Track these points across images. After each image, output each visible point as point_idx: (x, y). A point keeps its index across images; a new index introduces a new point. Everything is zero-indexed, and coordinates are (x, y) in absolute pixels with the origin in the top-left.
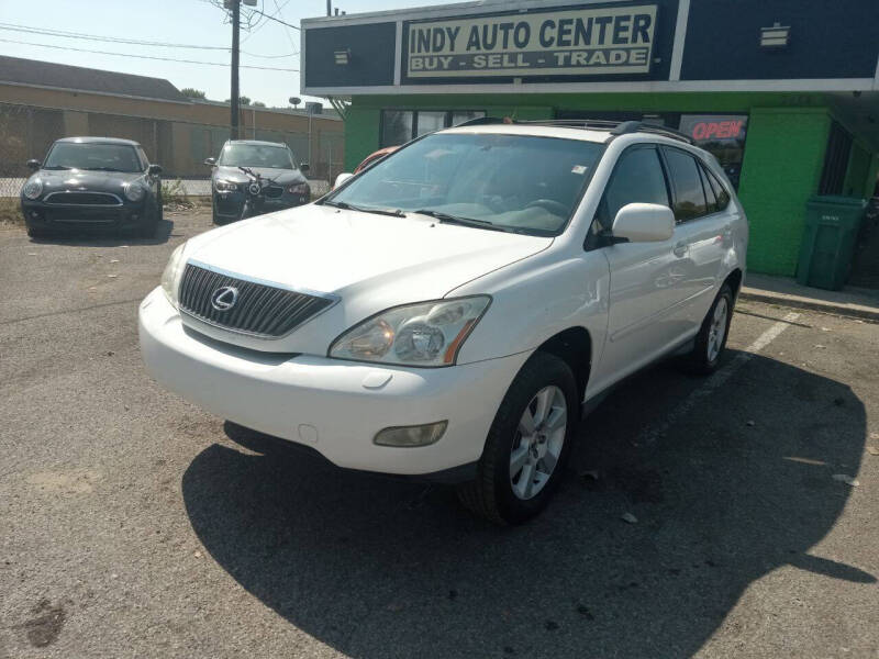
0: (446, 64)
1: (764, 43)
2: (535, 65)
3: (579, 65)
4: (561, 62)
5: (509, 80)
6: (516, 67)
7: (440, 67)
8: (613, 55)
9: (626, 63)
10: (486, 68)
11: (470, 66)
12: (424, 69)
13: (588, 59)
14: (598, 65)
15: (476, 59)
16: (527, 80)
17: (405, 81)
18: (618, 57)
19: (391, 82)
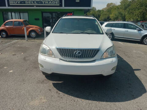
0: (19, 3)
1: (76, 1)
2: (38, 3)
3: (47, 4)
4: (43, 3)
5: (33, 6)
6: (35, 4)
7: (18, 3)
8: (53, 2)
9: (55, 4)
10: (28, 4)
11: (25, 3)
12: (14, 3)
13: (48, 3)
14: (50, 4)
15: (26, 2)
16: (37, 6)
17: (9, 5)
18: (54, 3)
19: (5, 6)
